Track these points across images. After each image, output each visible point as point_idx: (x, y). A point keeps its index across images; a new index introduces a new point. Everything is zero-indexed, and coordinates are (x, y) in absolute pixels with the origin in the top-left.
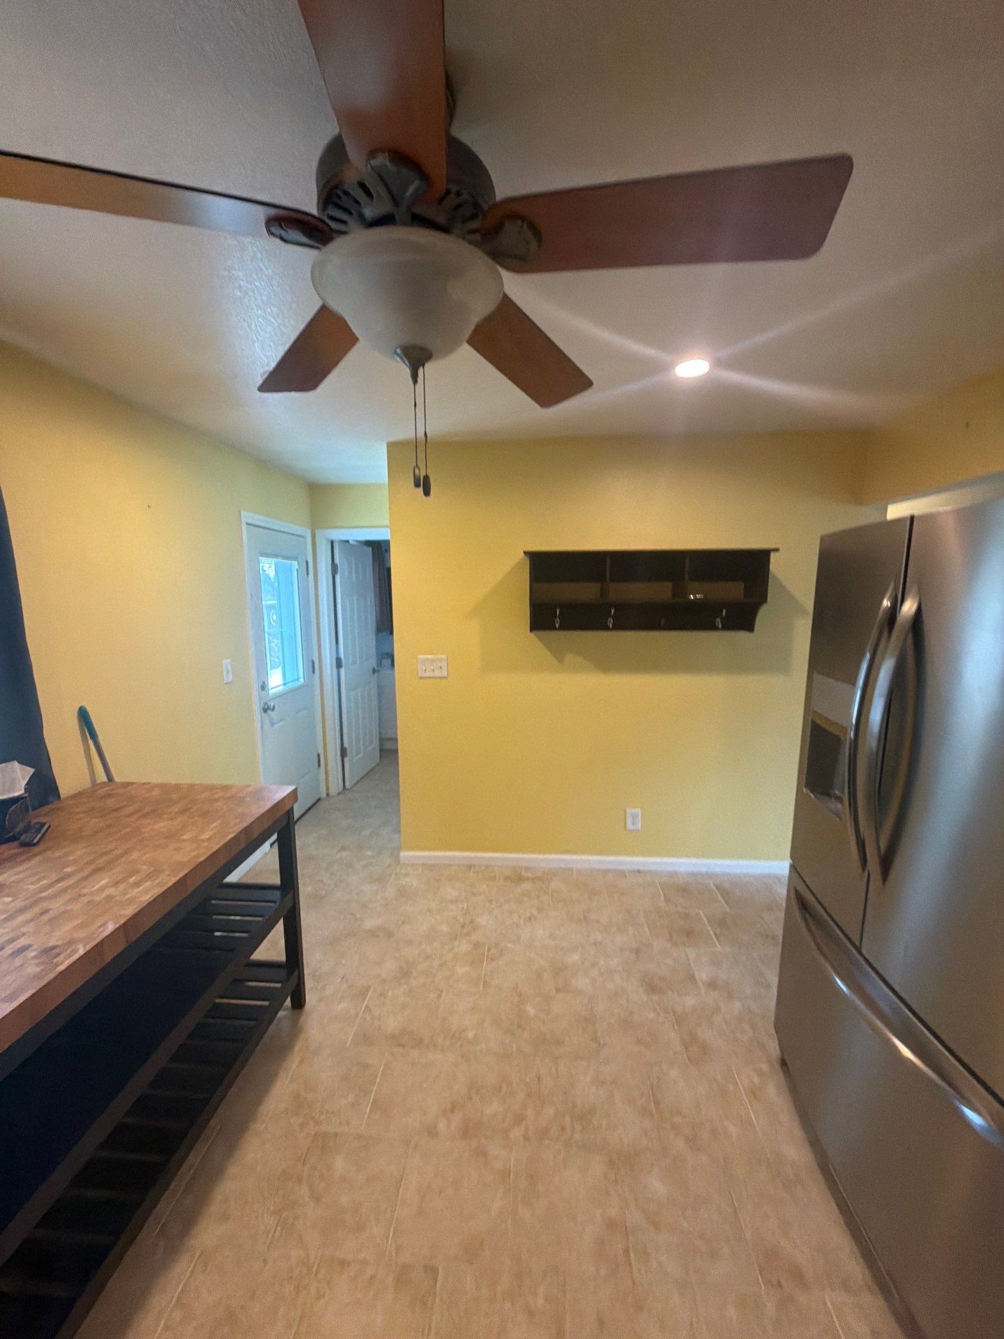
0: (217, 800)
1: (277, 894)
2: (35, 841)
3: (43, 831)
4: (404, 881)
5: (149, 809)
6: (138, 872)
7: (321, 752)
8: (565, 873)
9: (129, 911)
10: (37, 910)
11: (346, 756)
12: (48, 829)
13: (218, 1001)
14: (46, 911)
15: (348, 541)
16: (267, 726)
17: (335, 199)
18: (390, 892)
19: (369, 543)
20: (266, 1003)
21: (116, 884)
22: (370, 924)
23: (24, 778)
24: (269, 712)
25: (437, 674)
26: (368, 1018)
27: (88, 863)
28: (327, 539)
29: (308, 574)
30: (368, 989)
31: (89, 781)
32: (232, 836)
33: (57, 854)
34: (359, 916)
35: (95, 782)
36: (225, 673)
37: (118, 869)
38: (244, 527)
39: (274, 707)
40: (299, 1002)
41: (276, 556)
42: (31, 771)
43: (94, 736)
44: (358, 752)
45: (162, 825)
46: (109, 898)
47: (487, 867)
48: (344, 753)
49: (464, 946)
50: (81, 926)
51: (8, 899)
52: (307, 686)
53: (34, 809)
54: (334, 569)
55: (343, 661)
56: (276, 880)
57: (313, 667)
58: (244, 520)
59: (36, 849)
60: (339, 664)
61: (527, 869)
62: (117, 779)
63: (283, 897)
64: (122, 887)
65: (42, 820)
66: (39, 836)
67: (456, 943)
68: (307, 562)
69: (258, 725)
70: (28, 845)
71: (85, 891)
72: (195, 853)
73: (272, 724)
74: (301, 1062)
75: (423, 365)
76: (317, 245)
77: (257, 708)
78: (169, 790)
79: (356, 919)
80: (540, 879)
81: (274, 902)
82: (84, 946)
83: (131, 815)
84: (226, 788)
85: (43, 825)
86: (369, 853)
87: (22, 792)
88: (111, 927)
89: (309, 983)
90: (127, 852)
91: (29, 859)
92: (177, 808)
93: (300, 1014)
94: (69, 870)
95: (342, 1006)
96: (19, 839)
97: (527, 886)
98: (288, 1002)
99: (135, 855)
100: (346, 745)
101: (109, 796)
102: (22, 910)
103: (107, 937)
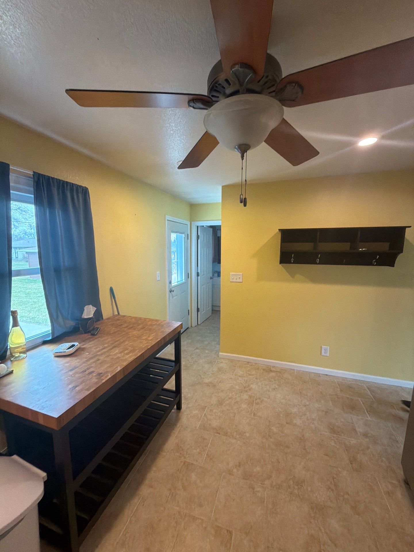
0: (154, 325)
1: (174, 364)
2: (96, 334)
3: (98, 330)
4: (221, 365)
5: (131, 326)
6: (127, 349)
7: (190, 309)
8: (291, 371)
9: (125, 364)
10: (96, 359)
11: (199, 311)
12: (99, 330)
13: (152, 402)
14: (98, 360)
15: (203, 226)
16: (171, 298)
17: (215, 88)
18: (215, 369)
19: (211, 227)
20: (168, 406)
21: (121, 353)
22: (207, 381)
23: (93, 311)
24: (172, 292)
25: (238, 280)
26: (206, 419)
27: (112, 344)
28: (196, 225)
29: (188, 239)
30: (206, 407)
31: (112, 314)
32: (159, 339)
33: (102, 339)
34: (202, 376)
35: (114, 314)
36: (157, 276)
37: (122, 347)
38: (167, 222)
39: (174, 290)
40: (179, 408)
41: (176, 232)
42: (96, 309)
43: (114, 297)
44: (204, 310)
45: (135, 333)
46: (118, 358)
47: (256, 364)
48: (198, 310)
49: (245, 396)
50: (110, 367)
51: (87, 354)
52: (186, 283)
53: (96, 322)
54: (198, 237)
55: (200, 273)
56: (173, 358)
57: (188, 276)
58: (167, 219)
59: (96, 337)
60: (198, 275)
61: (274, 367)
62: (121, 314)
63: (176, 365)
64: (123, 354)
65: (97, 326)
66: (97, 332)
67: (242, 394)
68: (188, 235)
69: (167, 297)
70: (93, 335)
71: (111, 354)
72: (147, 345)
73: (173, 297)
74: (179, 431)
75: (246, 152)
76: (207, 108)
77: (168, 290)
78: (138, 319)
79: (201, 378)
80: (280, 372)
81: (172, 367)
82: (111, 375)
83: (125, 328)
84: (157, 321)
85: (98, 328)
86: (207, 351)
87: (92, 316)
88: (119, 369)
89: (183, 401)
90: (124, 341)
91: (93, 340)
92: (140, 326)
93: (179, 412)
94: (106, 345)
95: (195, 412)
96: (91, 332)
97: (273, 374)
98: (175, 407)
99: (126, 343)
100: (199, 307)
101: (118, 320)
102: (92, 358)
103: (118, 372)
